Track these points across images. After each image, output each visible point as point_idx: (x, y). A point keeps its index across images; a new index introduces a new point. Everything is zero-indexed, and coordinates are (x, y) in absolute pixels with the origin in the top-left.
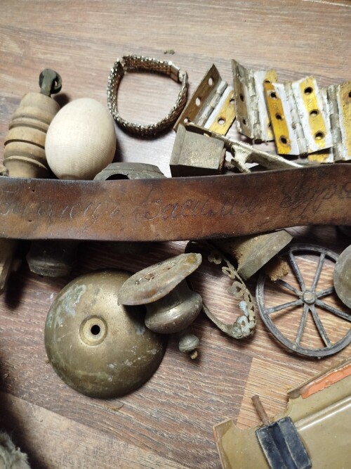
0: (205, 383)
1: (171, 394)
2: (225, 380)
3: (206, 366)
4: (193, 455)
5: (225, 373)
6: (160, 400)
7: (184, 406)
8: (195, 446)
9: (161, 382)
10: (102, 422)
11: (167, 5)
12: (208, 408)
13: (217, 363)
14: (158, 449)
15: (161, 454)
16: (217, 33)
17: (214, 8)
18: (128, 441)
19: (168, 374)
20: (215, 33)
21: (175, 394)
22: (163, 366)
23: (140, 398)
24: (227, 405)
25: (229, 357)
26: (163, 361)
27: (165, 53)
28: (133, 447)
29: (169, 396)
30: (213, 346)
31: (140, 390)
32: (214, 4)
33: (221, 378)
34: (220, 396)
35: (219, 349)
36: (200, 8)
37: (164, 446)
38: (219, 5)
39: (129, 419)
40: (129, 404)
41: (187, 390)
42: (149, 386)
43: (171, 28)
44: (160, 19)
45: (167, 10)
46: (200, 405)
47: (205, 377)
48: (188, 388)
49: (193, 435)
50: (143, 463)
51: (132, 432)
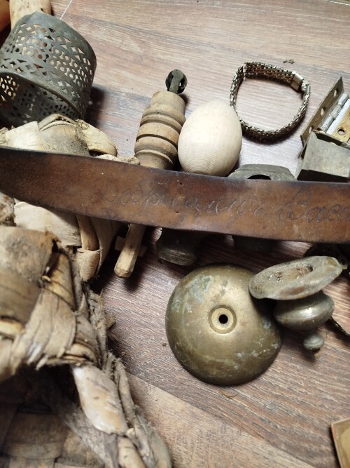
0: (319, 381)
1: (286, 388)
2: (340, 381)
3: (321, 365)
4: (306, 449)
5: (339, 374)
6: (274, 393)
7: (298, 401)
8: (308, 441)
9: (276, 376)
10: (216, 407)
11: (286, 15)
12: (322, 406)
13: (332, 364)
14: (271, 439)
15: (274, 445)
17: (335, 21)
18: (242, 428)
19: (283, 369)
21: (290, 389)
22: (277, 360)
23: (254, 389)
24: (342, 405)
25: (344, 359)
26: (278, 356)
27: (285, 62)
28: (246, 434)
29: (283, 390)
30: (328, 348)
31: (255, 381)
33: (336, 378)
34: (334, 396)
35: (334, 351)
37: (277, 437)
39: (243, 408)
40: (243, 394)
41: (301, 387)
42: (264, 378)
43: (291, 38)
45: (287, 20)
46: (314, 401)
47: (320, 376)
48: (303, 384)
49: (306, 430)
50: (256, 451)
51: (246, 420)
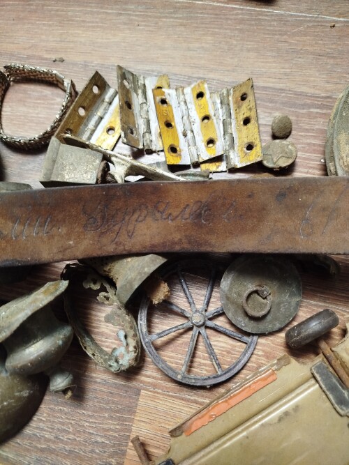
0: (89, 422)
1: (52, 438)
2: (111, 418)
3: (90, 403)
5: (111, 410)
6: (39, 446)
7: (66, 451)
9: (41, 425)
12: (92, 451)
13: (103, 399)
16: (109, 39)
19: (49, 415)
20: (107, 39)
21: (56, 437)
22: (43, 407)
23: (17, 445)
24: (113, 446)
25: (115, 391)
26: (43, 401)
27: (54, 61)
29: (48, 440)
30: (98, 380)
31: (18, 436)
32: (107, 8)
33: (106, 415)
34: (105, 436)
35: (105, 383)
36: (92, 13)
38: (112, 9)
40: (5, 454)
41: (69, 433)
42: (28, 431)
43: (62, 34)
44: (50, 26)
45: (58, 16)
46: (83, 448)
47: (89, 416)
48: (71, 430)
